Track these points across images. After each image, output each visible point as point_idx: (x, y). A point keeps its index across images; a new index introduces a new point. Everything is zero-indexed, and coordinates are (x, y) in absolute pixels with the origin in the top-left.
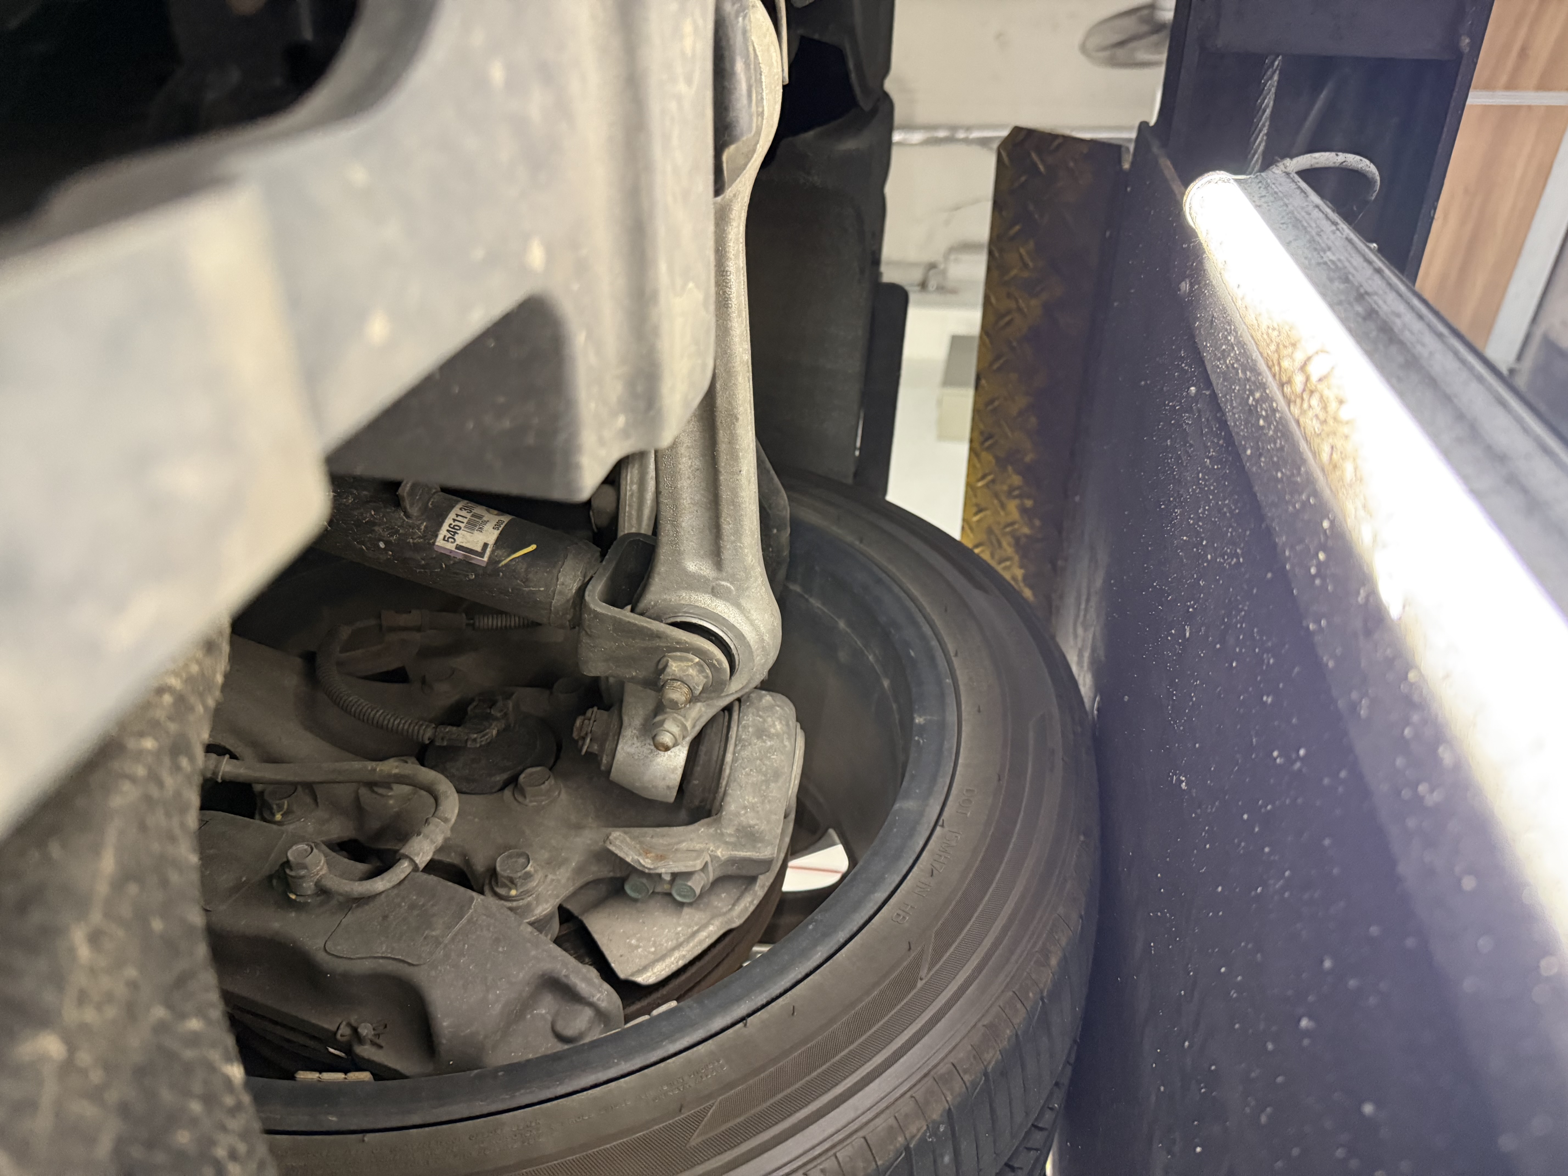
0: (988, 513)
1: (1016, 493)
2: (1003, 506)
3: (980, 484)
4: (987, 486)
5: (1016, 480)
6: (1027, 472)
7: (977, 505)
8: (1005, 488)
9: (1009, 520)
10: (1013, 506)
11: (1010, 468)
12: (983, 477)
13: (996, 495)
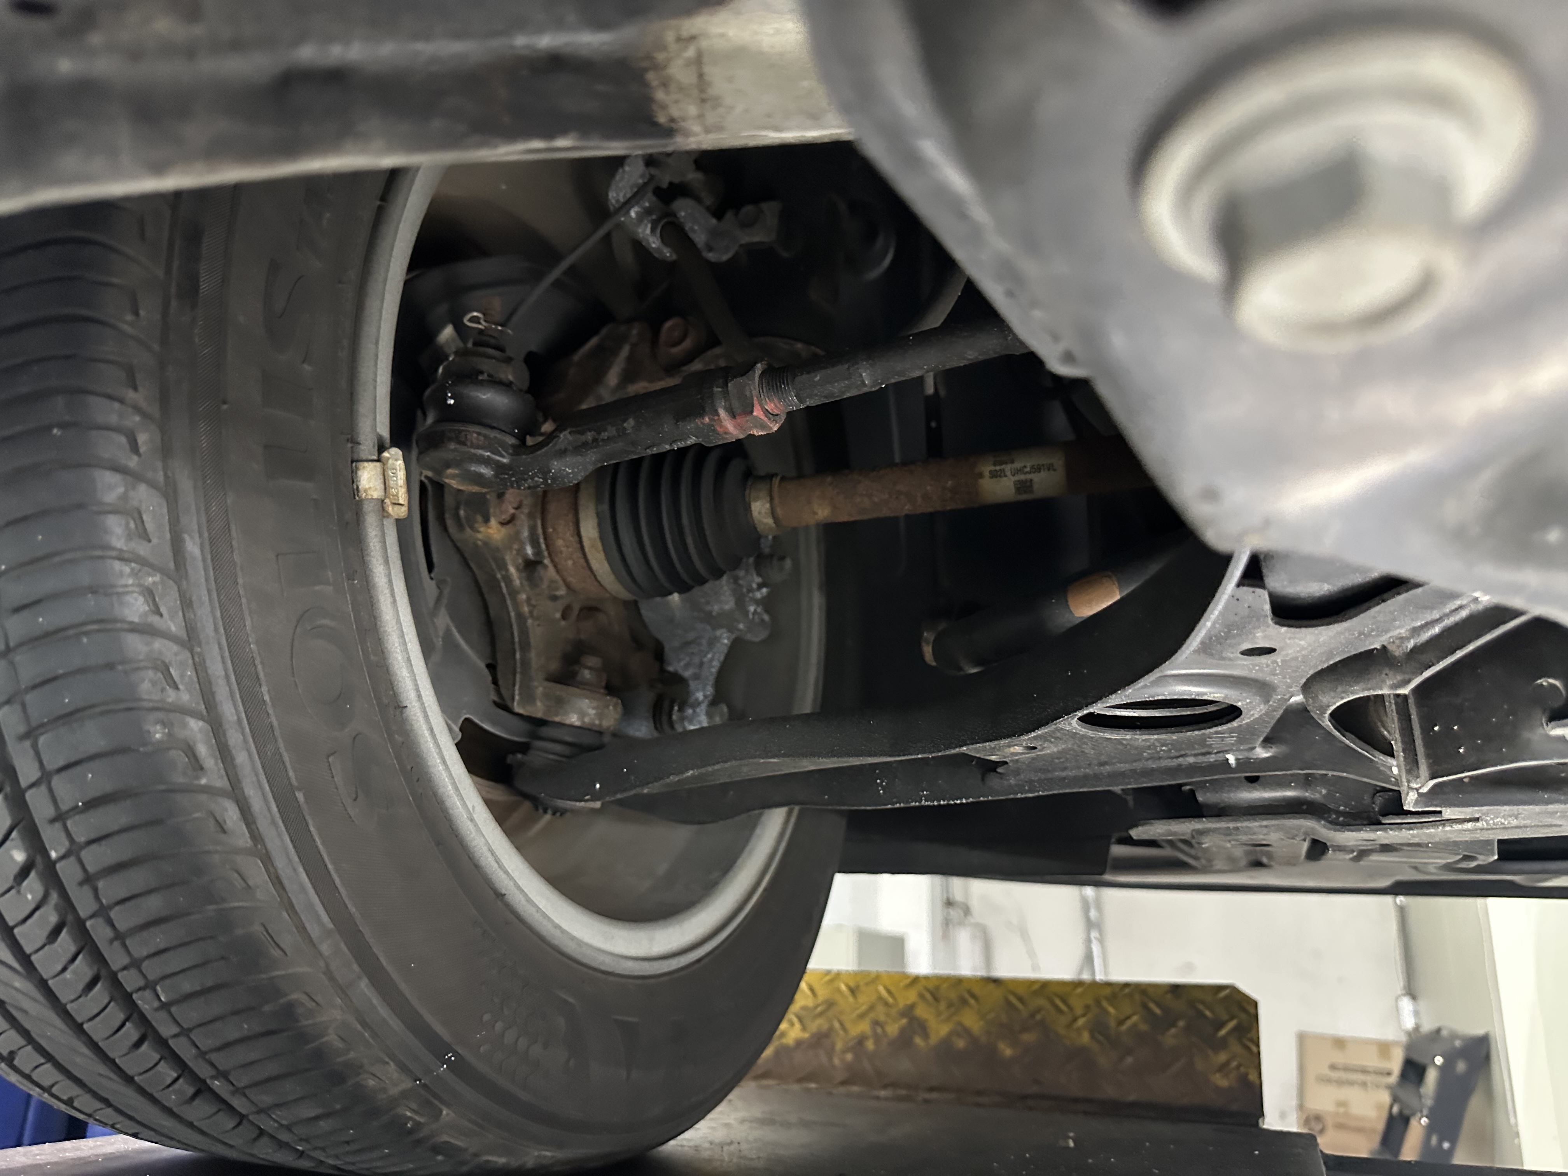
0: (851, 999)
1: (879, 1030)
2: (862, 1016)
3: (881, 989)
4: (880, 998)
5: (893, 1029)
6: (904, 1041)
7: (858, 987)
8: (882, 1018)
9: (848, 1025)
10: (864, 1027)
11: (904, 1021)
12: (889, 992)
13: (872, 1008)
